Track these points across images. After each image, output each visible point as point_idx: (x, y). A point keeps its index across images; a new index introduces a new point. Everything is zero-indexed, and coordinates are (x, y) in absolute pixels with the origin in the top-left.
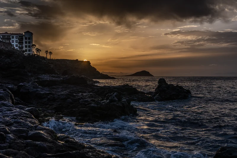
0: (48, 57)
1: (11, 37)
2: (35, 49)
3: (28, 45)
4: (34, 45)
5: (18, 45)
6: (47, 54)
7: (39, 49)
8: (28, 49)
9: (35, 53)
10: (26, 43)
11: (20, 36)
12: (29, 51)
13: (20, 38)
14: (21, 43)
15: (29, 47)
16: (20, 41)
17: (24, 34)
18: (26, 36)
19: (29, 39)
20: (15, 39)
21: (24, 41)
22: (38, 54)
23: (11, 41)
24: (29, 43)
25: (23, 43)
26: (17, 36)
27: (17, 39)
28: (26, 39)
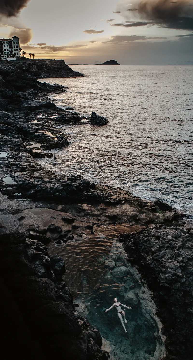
0: (32, 58)
1: (3, 42)
2: (21, 52)
3: (16, 48)
4: (21, 49)
5: (9, 50)
6: (31, 56)
7: (25, 52)
8: (16, 52)
9: (22, 56)
10: (14, 47)
11: (9, 42)
12: (18, 54)
13: (10, 43)
14: (11, 47)
15: (17, 50)
16: (10, 46)
17: (12, 39)
18: (14, 41)
19: (17, 43)
20: (6, 44)
21: (13, 46)
22: (24, 56)
23: (3, 46)
24: (17, 47)
25: (12, 47)
26: (7, 41)
27: (8, 44)
28: (14, 43)
